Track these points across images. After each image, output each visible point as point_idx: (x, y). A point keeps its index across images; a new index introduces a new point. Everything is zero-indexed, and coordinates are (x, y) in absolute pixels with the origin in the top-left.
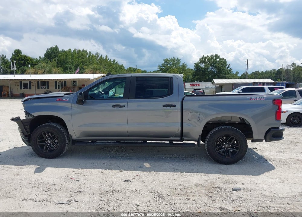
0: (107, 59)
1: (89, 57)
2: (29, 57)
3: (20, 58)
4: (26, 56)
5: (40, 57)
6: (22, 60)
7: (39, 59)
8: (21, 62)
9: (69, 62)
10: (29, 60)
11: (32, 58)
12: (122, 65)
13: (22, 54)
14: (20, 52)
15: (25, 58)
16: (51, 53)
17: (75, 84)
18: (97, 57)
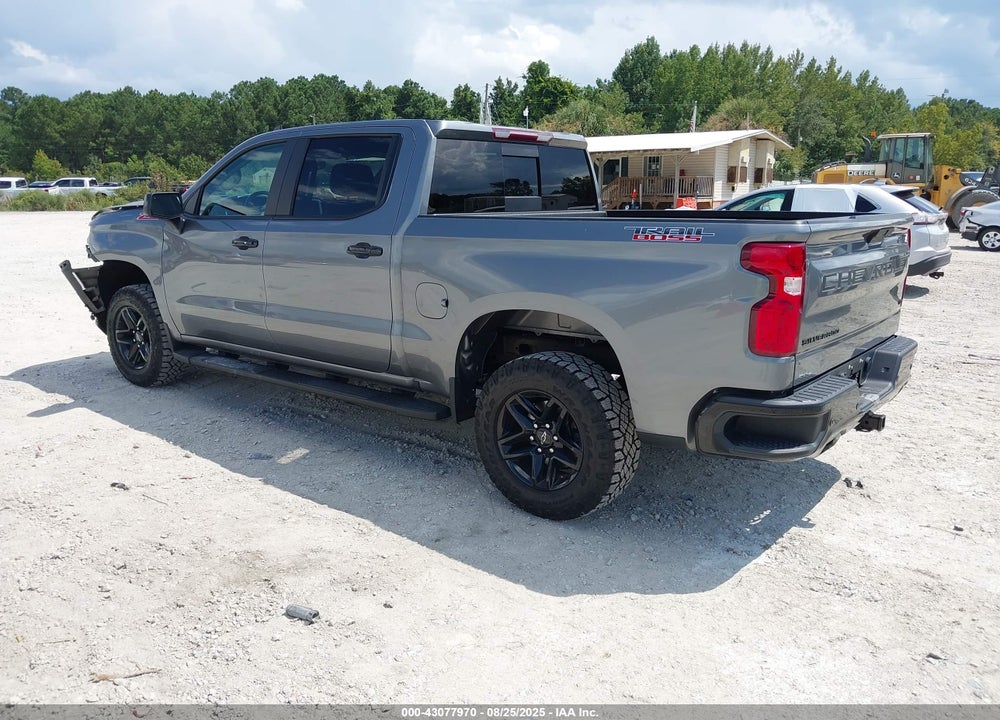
0: (832, 71)
1: (764, 68)
2: (567, 83)
3: (542, 88)
4: (559, 80)
5: (599, 82)
6: (548, 94)
7: (597, 87)
8: (545, 100)
9: (688, 91)
10: (566, 94)
11: (575, 86)
12: (900, 91)
13: (551, 75)
14: (544, 69)
15: (555, 88)
16: (635, 66)
17: (654, 167)
18: (795, 68)
